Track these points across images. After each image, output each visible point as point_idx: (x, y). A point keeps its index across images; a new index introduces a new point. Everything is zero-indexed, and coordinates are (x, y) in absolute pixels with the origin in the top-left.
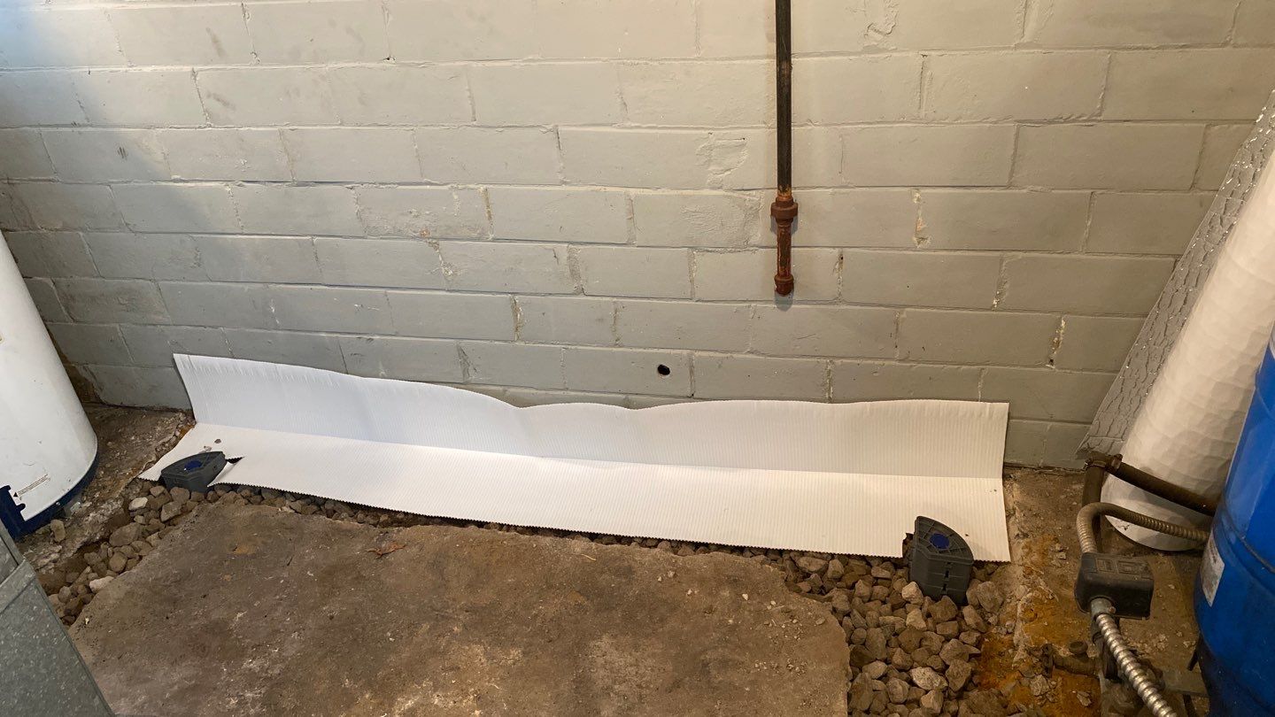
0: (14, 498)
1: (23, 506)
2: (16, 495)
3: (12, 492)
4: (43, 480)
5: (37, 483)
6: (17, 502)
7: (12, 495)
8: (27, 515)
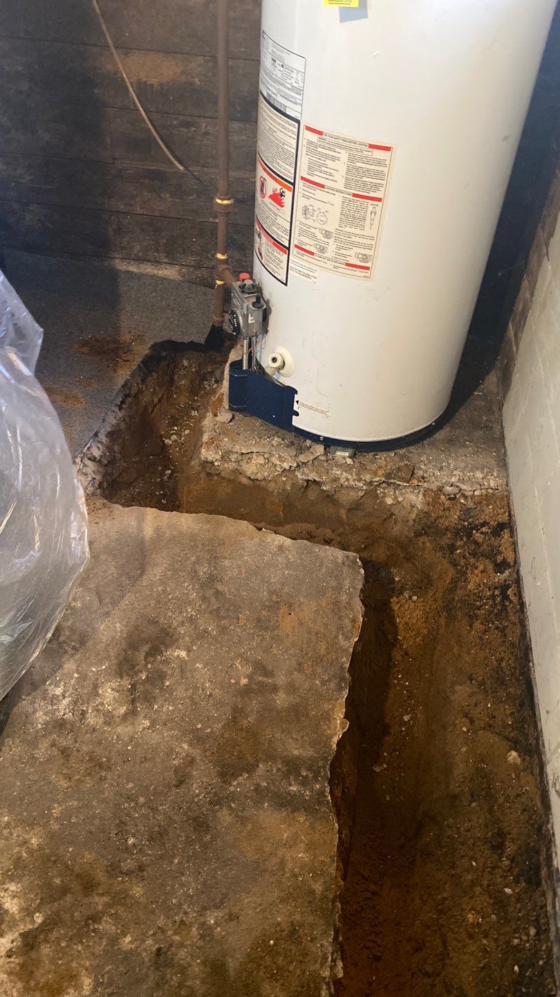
0: (295, 403)
1: (297, 414)
2: (297, 402)
3: (296, 397)
4: (322, 412)
5: (316, 410)
6: (296, 407)
7: (296, 400)
8: (296, 422)
